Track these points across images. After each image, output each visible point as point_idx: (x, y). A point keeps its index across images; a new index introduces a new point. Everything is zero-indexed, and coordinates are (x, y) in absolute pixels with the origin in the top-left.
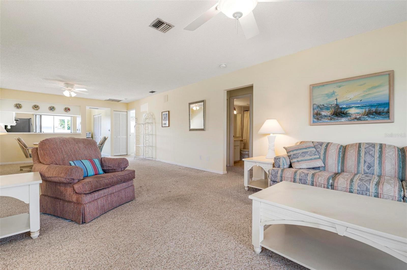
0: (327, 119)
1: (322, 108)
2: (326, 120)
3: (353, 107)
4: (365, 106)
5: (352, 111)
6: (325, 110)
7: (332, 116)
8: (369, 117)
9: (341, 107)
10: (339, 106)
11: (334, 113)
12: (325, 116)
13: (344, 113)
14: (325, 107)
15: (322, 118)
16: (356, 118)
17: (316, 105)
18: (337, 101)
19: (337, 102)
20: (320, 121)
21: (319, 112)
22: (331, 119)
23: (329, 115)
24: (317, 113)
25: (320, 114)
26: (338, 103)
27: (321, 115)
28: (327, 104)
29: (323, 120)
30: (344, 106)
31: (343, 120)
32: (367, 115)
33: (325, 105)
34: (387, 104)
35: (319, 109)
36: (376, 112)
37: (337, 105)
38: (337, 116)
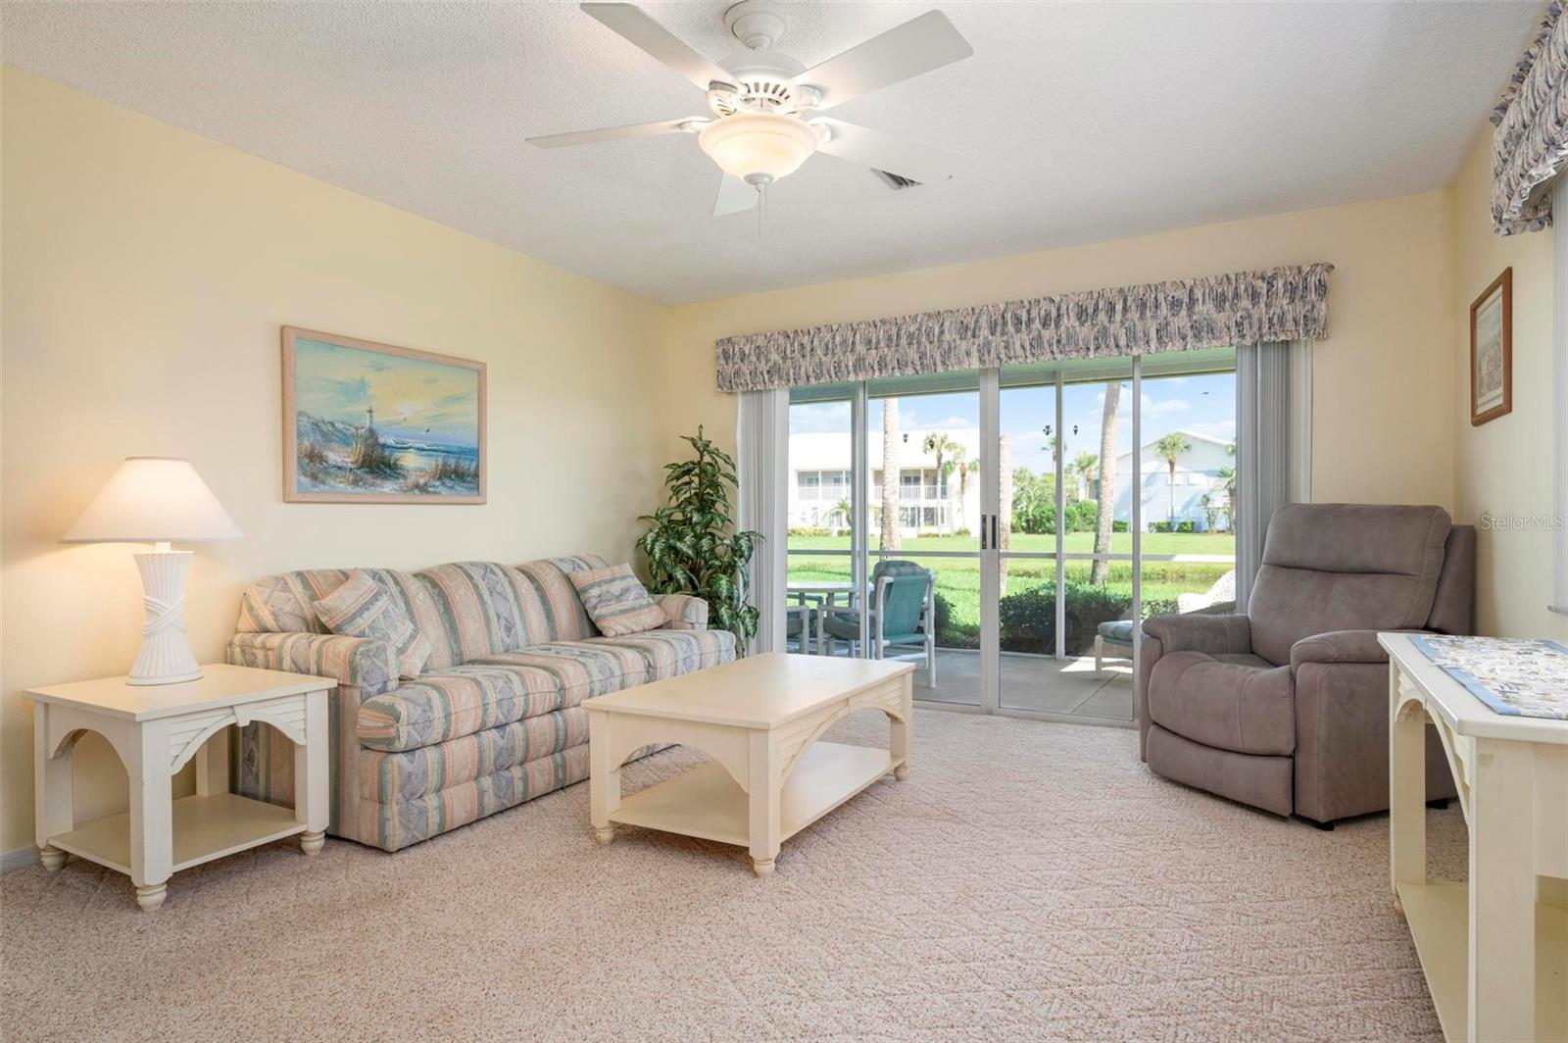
0: (343, 480)
1: (327, 432)
2: (342, 485)
3: (410, 448)
4: (436, 451)
5: (410, 461)
6: (337, 442)
7: (359, 472)
8: (443, 484)
9: (382, 440)
10: (377, 439)
11: (364, 461)
12: (339, 468)
13: (388, 466)
14: (340, 431)
15: (328, 474)
16: (417, 486)
17: (309, 417)
18: (371, 417)
19: (371, 422)
20: (322, 487)
21: (317, 448)
22: (355, 483)
23: (351, 466)
24: (312, 452)
25: (322, 459)
26: (375, 427)
27: (326, 462)
28: (342, 423)
29: (332, 483)
30: (390, 441)
31: (389, 487)
32: (440, 478)
33: (336, 425)
34: (475, 453)
35: (319, 438)
36: (455, 472)
37: (371, 431)
38: (372, 472)
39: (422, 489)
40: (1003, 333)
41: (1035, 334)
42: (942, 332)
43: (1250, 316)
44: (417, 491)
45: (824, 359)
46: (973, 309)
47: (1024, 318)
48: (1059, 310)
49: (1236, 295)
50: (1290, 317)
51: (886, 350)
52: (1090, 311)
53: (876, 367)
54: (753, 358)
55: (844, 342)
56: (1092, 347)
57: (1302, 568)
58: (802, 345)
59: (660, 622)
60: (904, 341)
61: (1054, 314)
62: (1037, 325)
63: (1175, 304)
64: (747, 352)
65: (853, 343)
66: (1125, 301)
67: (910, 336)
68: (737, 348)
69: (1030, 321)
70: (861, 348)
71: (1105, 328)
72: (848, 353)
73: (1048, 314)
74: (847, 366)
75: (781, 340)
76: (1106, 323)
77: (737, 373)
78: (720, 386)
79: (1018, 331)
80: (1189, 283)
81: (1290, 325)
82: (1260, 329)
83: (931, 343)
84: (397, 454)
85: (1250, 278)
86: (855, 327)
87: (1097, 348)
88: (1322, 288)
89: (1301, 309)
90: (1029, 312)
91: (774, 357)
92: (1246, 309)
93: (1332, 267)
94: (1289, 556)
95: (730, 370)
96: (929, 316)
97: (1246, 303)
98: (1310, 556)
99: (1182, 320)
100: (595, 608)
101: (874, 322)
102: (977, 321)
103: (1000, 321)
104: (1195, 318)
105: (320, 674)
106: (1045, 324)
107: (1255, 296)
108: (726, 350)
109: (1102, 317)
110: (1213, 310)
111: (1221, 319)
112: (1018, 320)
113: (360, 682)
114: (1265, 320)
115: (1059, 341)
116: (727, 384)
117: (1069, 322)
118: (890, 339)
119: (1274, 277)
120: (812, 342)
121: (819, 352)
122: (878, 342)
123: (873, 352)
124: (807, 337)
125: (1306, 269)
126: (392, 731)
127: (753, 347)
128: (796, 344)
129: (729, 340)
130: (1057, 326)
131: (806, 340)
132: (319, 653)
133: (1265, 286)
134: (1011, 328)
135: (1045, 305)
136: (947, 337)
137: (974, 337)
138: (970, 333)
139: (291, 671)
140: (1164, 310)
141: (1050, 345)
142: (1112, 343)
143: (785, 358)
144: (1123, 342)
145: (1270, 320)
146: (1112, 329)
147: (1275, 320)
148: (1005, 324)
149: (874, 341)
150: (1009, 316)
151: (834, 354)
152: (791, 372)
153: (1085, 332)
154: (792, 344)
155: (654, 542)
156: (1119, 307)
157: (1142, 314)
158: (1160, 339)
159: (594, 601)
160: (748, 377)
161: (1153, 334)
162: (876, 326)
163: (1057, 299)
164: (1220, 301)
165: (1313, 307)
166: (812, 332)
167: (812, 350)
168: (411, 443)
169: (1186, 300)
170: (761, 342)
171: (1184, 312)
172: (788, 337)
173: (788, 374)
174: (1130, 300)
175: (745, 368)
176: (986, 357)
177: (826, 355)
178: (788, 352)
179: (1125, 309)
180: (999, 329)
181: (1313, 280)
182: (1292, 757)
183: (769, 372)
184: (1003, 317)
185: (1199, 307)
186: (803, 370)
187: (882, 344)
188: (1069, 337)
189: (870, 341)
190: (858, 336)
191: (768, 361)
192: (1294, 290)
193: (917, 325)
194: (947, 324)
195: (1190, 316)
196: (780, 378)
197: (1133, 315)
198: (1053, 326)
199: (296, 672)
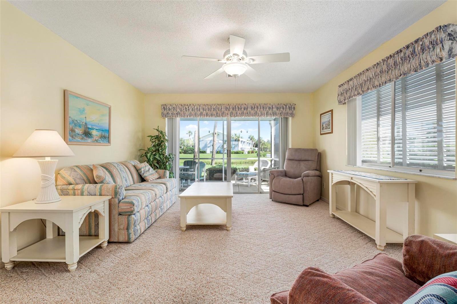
0: (79, 138)
1: (76, 124)
2: (79, 140)
3: (94, 129)
4: (100, 130)
5: (94, 133)
6: (78, 126)
7: (83, 136)
8: (101, 140)
9: (88, 126)
10: (87, 126)
11: (84, 132)
12: (78, 134)
13: (89, 134)
14: (78, 123)
15: (76, 136)
16: (96, 140)
17: (71, 118)
18: (86, 119)
19: (86, 121)
20: (74, 140)
21: (73, 128)
22: (82, 139)
23: (81, 134)
24: (72, 129)
25: (74, 131)
26: (87, 123)
27: (75, 132)
28: (79, 121)
29: (77, 139)
30: (90, 127)
31: (89, 140)
32: (101, 138)
33: (78, 121)
34: (109, 131)
35: (74, 125)
36: (104, 136)
37: (86, 123)
38: (86, 136)
39: (96, 141)
40: (235, 110)
41: (242, 111)
42: (221, 109)
43: (283, 112)
44: (96, 142)
45: (192, 112)
46: (228, 104)
47: (240, 108)
48: (247, 107)
49: (280, 108)
50: (289, 113)
51: (208, 111)
52: (254, 107)
53: (205, 115)
54: (172, 110)
55: (197, 108)
56: (254, 115)
57: (294, 160)
58: (186, 108)
59: (158, 177)
60: (212, 110)
61: (246, 107)
62: (243, 109)
63: (269, 108)
64: (170, 108)
65: (200, 109)
66: (260, 106)
67: (214, 109)
68: (167, 107)
69: (241, 109)
70: (201, 110)
71: (256, 111)
72: (198, 111)
73: (245, 107)
74: (198, 114)
75: (180, 106)
76: (257, 110)
77: (168, 113)
78: (162, 116)
79: (239, 110)
80: (272, 104)
81: (289, 114)
82: (284, 115)
83: (219, 111)
84: (92, 131)
85: (282, 105)
86: (200, 105)
87: (255, 115)
88: (294, 108)
89: (291, 112)
90: (241, 106)
91: (178, 110)
92: (282, 111)
93: (295, 104)
94: (291, 158)
95: (165, 112)
96: (218, 105)
97: (282, 109)
98: (296, 158)
99: (270, 111)
100: (144, 174)
101: (205, 104)
102: (229, 107)
103: (235, 108)
104: (273, 111)
105: (100, 195)
106: (244, 109)
107: (283, 108)
108: (164, 107)
109: (256, 109)
110: (276, 110)
111: (278, 112)
112: (239, 108)
113: (118, 196)
114: (285, 113)
115: (247, 113)
116: (164, 116)
117: (249, 109)
118: (209, 109)
119: (286, 105)
120: (189, 107)
121: (190, 110)
122: (206, 109)
123: (205, 111)
124: (187, 106)
125: (292, 104)
126: (132, 209)
127: (172, 107)
128: (184, 108)
129: (165, 105)
130: (247, 110)
131: (187, 107)
132: (101, 189)
133: (285, 106)
134: (237, 109)
135: (244, 105)
136: (223, 110)
137: (229, 110)
138: (228, 110)
139: (87, 195)
140: (267, 109)
141: (246, 114)
142: (258, 115)
143: (181, 111)
144: (260, 115)
145: (286, 113)
146: (258, 112)
147: (287, 113)
148: (236, 108)
149: (205, 109)
150: (237, 107)
151: (194, 111)
152: (183, 114)
153: (252, 112)
154: (183, 108)
155: (150, 156)
156: (259, 107)
157: (263, 109)
158: (267, 115)
159: (143, 172)
160: (171, 115)
161: (265, 113)
162: (205, 106)
163: (247, 104)
164: (277, 108)
165: (293, 112)
166: (188, 105)
167: (189, 109)
168: (94, 127)
169: (271, 108)
170: (174, 106)
171: (271, 110)
172: (182, 105)
173: (182, 115)
174: (261, 106)
175: (170, 112)
176: (232, 115)
177: (192, 111)
178: (182, 109)
179: (260, 108)
180: (234, 109)
181: (293, 106)
182: (303, 194)
183: (177, 114)
184: (235, 107)
185: (274, 109)
186: (186, 114)
187: (207, 110)
188: (250, 113)
189: (204, 109)
190: (201, 107)
191: (176, 111)
192: (290, 108)
193: (215, 107)
194: (223, 107)
195: (272, 111)
196: (180, 115)
197: (262, 109)
198: (246, 110)
199: (90, 195)
